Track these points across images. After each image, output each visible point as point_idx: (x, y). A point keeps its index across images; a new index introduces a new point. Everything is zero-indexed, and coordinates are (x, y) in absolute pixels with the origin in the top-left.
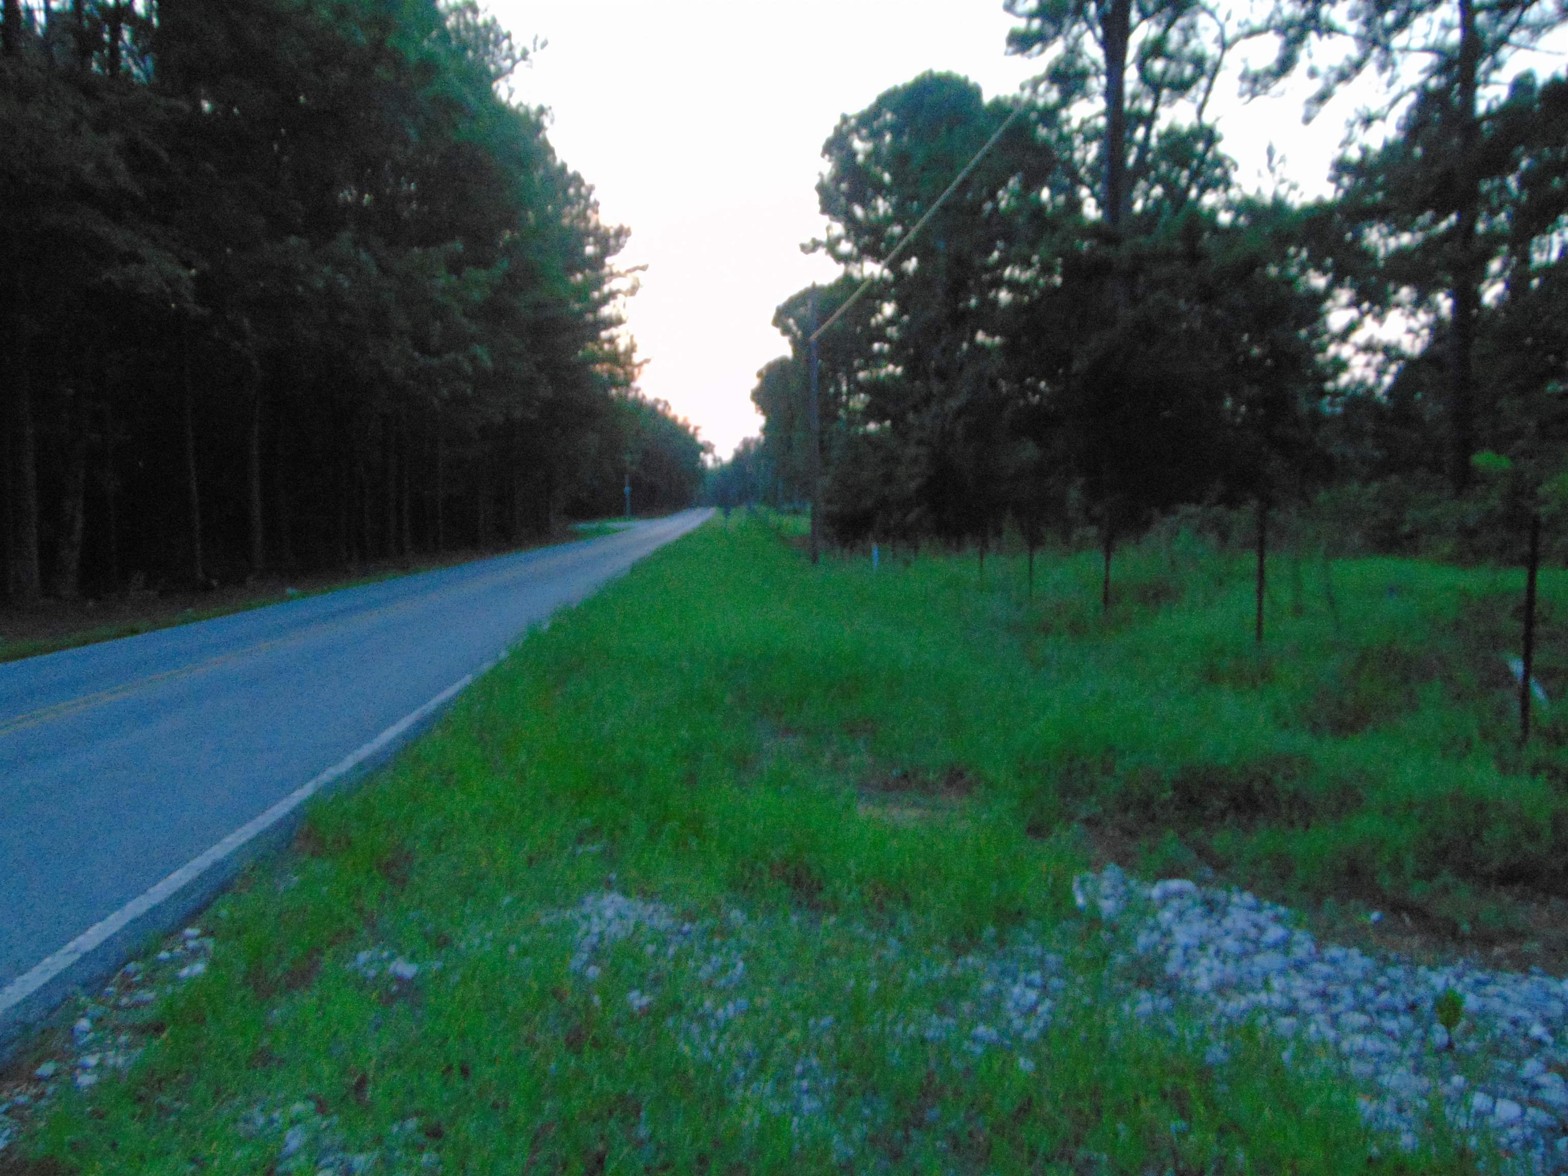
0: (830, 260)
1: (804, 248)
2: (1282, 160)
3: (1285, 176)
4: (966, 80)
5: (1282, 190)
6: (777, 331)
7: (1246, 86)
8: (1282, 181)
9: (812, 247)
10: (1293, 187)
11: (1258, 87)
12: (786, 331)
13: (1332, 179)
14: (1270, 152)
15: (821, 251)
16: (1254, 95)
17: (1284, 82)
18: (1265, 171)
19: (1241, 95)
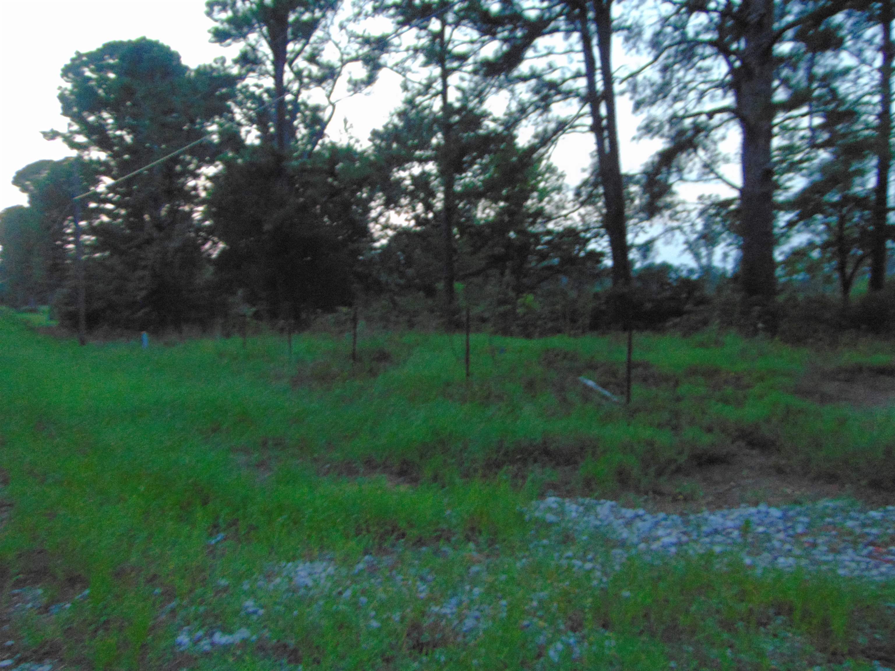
0: (65, 146)
1: (45, 134)
2: (351, 126)
3: (352, 135)
4: (168, 48)
5: (352, 142)
6: (17, 189)
7: (350, 87)
8: (351, 138)
9: (52, 135)
10: (357, 141)
11: (357, 89)
12: (24, 189)
13: (370, 140)
14: (346, 121)
15: (59, 140)
16: (355, 92)
17: (369, 89)
18: (343, 131)
19: (349, 91)
